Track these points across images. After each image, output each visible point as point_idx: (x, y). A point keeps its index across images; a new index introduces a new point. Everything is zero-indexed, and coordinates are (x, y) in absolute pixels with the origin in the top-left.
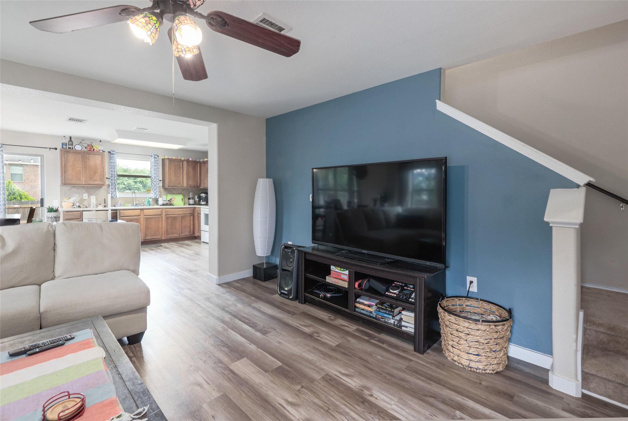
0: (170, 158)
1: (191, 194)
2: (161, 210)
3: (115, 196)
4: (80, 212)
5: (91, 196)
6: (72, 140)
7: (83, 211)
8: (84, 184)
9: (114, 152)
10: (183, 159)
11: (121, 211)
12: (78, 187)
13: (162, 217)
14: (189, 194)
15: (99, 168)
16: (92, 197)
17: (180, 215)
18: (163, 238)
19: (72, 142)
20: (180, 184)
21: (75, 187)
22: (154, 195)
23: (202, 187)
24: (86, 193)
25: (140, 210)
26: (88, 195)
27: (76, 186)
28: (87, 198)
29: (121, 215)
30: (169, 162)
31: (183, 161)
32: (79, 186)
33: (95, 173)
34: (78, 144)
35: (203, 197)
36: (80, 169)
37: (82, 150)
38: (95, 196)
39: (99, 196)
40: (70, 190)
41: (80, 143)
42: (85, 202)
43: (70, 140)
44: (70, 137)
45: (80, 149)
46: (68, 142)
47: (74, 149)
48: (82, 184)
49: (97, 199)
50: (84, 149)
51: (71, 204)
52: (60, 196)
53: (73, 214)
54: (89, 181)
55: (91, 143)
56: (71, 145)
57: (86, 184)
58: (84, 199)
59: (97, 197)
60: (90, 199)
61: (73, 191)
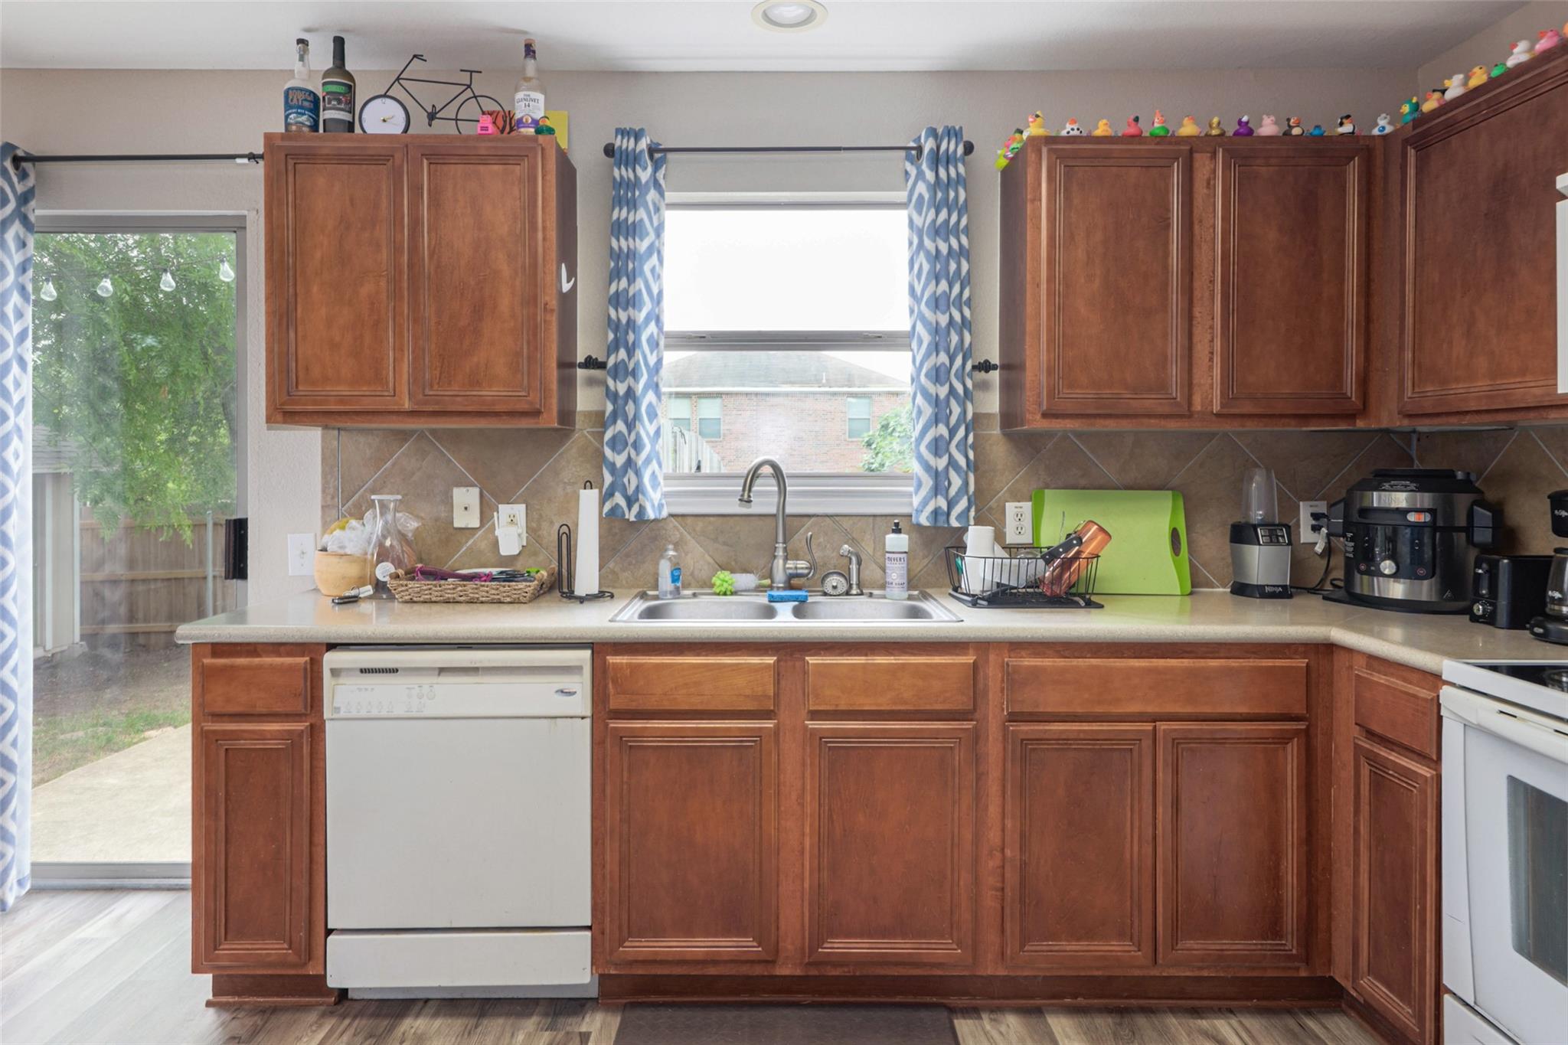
0: (1068, 129)
1: (1257, 487)
2: (969, 659)
3: (635, 509)
4: (302, 660)
5: (501, 506)
6: (348, 68)
7: (331, 646)
8: (407, 405)
9: (638, 135)
10: (1188, 129)
11: (612, 659)
12: (422, 435)
13: (976, 737)
14: (1238, 496)
15: (506, 270)
16: (505, 510)
17: (1162, 726)
18: (991, 968)
19: (350, 76)
20: (1162, 386)
21: (403, 436)
22: (925, 503)
23: (1386, 417)
24: (473, 485)
25: (770, 660)
26: (482, 495)
27: (413, 432)
28: (476, 524)
29: (615, 703)
30: (1060, 170)
31: (1188, 151)
32: (433, 432)
33: (479, 311)
34: (383, 93)
35: (1412, 517)
36: (383, 284)
37: (409, 132)
38: (524, 506)
39: (550, 500)
40: (379, 462)
41: (398, 79)
42: (465, 548)
43: (338, 62)
44: (339, 43)
45: (396, 128)
46: (324, 84)
47: (358, 130)
48: (396, 408)
49: (534, 525)
50: (419, 127)
51: (353, 571)
52: (323, 507)
53: (260, 667)
54: (436, 387)
55: (471, 72)
56: (339, 102)
57: (416, 408)
58: (456, 525)
59: (541, 515)
60: (493, 529)
61: (394, 465)
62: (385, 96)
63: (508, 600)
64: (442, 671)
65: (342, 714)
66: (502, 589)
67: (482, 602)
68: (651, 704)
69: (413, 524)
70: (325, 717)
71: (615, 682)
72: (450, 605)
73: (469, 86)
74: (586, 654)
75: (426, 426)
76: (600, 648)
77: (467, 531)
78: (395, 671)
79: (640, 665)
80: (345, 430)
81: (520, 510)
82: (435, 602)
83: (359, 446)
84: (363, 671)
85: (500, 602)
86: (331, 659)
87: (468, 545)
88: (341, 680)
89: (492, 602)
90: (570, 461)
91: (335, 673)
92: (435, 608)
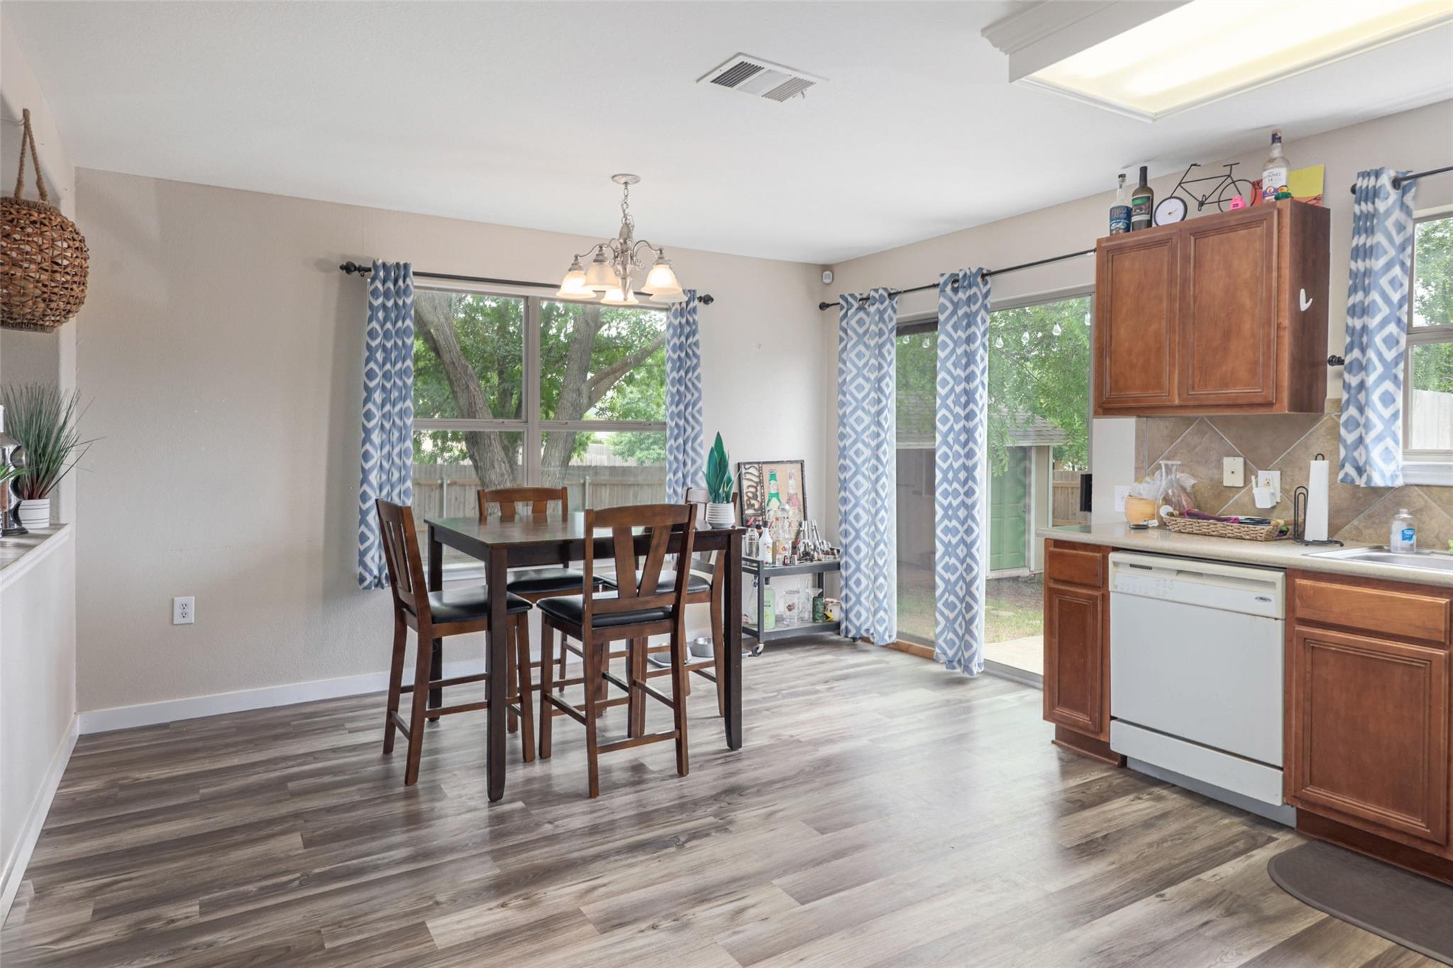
3: (1365, 477)
4: (1098, 555)
5: (1260, 473)
6: (1149, 185)
9: (1377, 174)
12: (1202, 420)
15: (1248, 303)
16: (1262, 474)
19: (1151, 191)
21: (1189, 421)
24: (1238, 456)
25: (1443, 601)
26: (1245, 463)
27: (1197, 418)
28: (1242, 485)
32: (1210, 418)
33: (1227, 335)
34: (1170, 194)
36: (1164, 323)
37: (1186, 219)
38: (1279, 472)
39: (1301, 469)
40: (1172, 438)
41: (1180, 184)
42: (1231, 502)
43: (1143, 183)
44: (1144, 171)
45: (1176, 218)
46: (1133, 200)
47: (1154, 225)
48: (1169, 403)
49: (1287, 487)
50: (1194, 214)
51: (1148, 510)
52: (1136, 468)
53: (1076, 556)
54: (1196, 389)
55: (1231, 165)
56: (1141, 209)
57: (1183, 403)
58: (1225, 485)
59: (1293, 480)
60: (1251, 489)
61: (1182, 441)
62: (1171, 197)
63: (1248, 537)
64: (1179, 572)
65: (1118, 590)
66: (1242, 529)
67: (1229, 537)
68: (1331, 619)
69: (1192, 481)
70: (1110, 589)
71: (1301, 598)
72: (1207, 538)
73: (1229, 176)
74: (1280, 575)
75: (1205, 414)
76: (1291, 573)
77: (1234, 489)
78: (1150, 568)
79: (1322, 589)
80: (1150, 417)
81: (1276, 475)
82: (1197, 534)
83: (1159, 427)
84: (1132, 566)
85: (1241, 538)
86: (1113, 557)
87: (1235, 498)
88: (1120, 569)
89: (1236, 538)
90: (1317, 436)
91: (1116, 564)
92: (1195, 537)
